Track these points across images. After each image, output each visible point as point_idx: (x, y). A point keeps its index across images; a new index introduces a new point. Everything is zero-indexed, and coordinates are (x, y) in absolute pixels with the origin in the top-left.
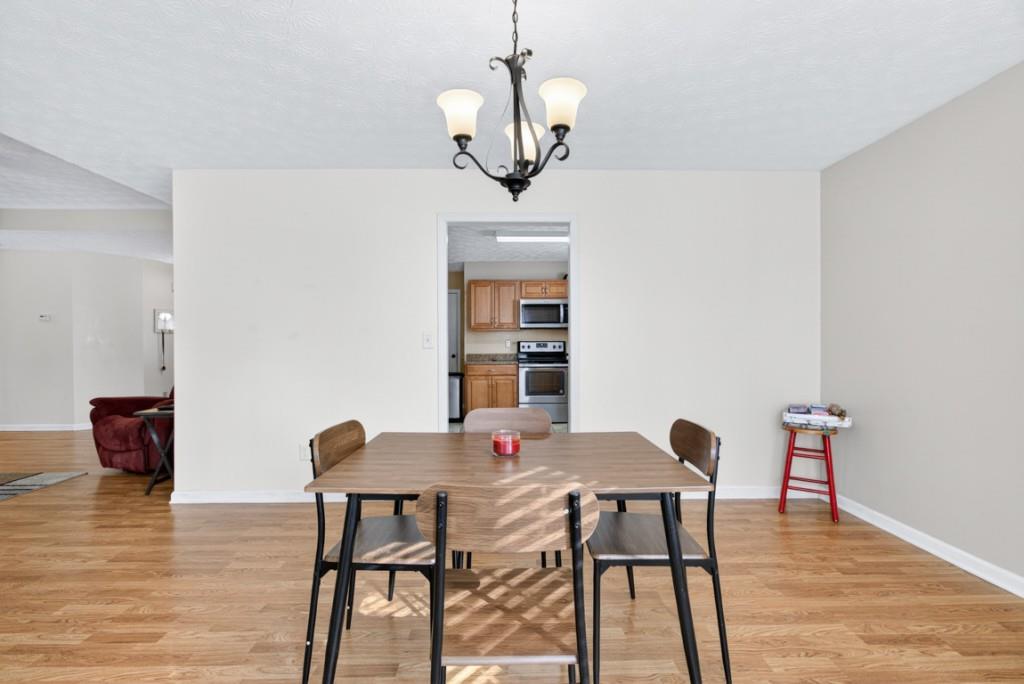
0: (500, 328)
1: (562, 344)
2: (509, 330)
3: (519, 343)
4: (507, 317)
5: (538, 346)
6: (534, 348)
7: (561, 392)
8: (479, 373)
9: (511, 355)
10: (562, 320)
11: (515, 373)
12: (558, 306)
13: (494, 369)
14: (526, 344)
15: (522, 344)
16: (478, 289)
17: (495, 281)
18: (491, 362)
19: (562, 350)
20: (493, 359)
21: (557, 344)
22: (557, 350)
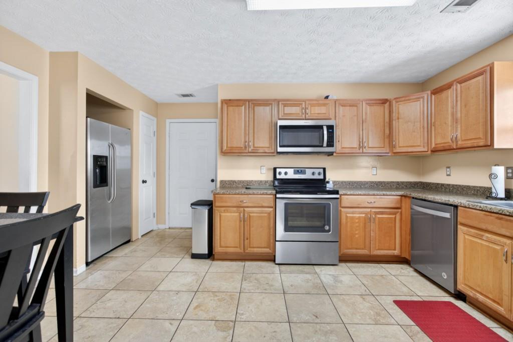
0: (255, 153)
1: (322, 171)
2: (266, 155)
3: (275, 169)
4: (263, 141)
5: (297, 172)
6: (291, 175)
7: (327, 228)
8: (229, 204)
9: (266, 182)
10: (325, 144)
11: (272, 204)
12: (321, 127)
13: (247, 200)
14: (283, 171)
15: (278, 170)
16: (231, 108)
17: (249, 101)
18: (244, 190)
19: (321, 177)
20: (247, 186)
21: (317, 171)
22: (316, 177)
